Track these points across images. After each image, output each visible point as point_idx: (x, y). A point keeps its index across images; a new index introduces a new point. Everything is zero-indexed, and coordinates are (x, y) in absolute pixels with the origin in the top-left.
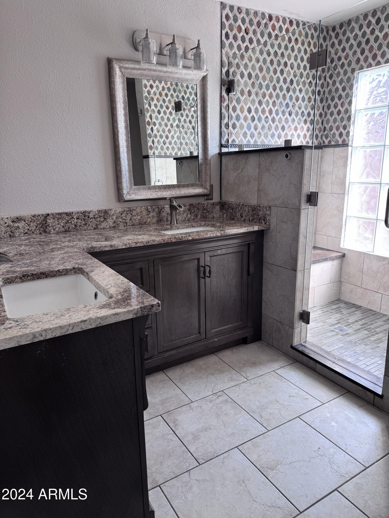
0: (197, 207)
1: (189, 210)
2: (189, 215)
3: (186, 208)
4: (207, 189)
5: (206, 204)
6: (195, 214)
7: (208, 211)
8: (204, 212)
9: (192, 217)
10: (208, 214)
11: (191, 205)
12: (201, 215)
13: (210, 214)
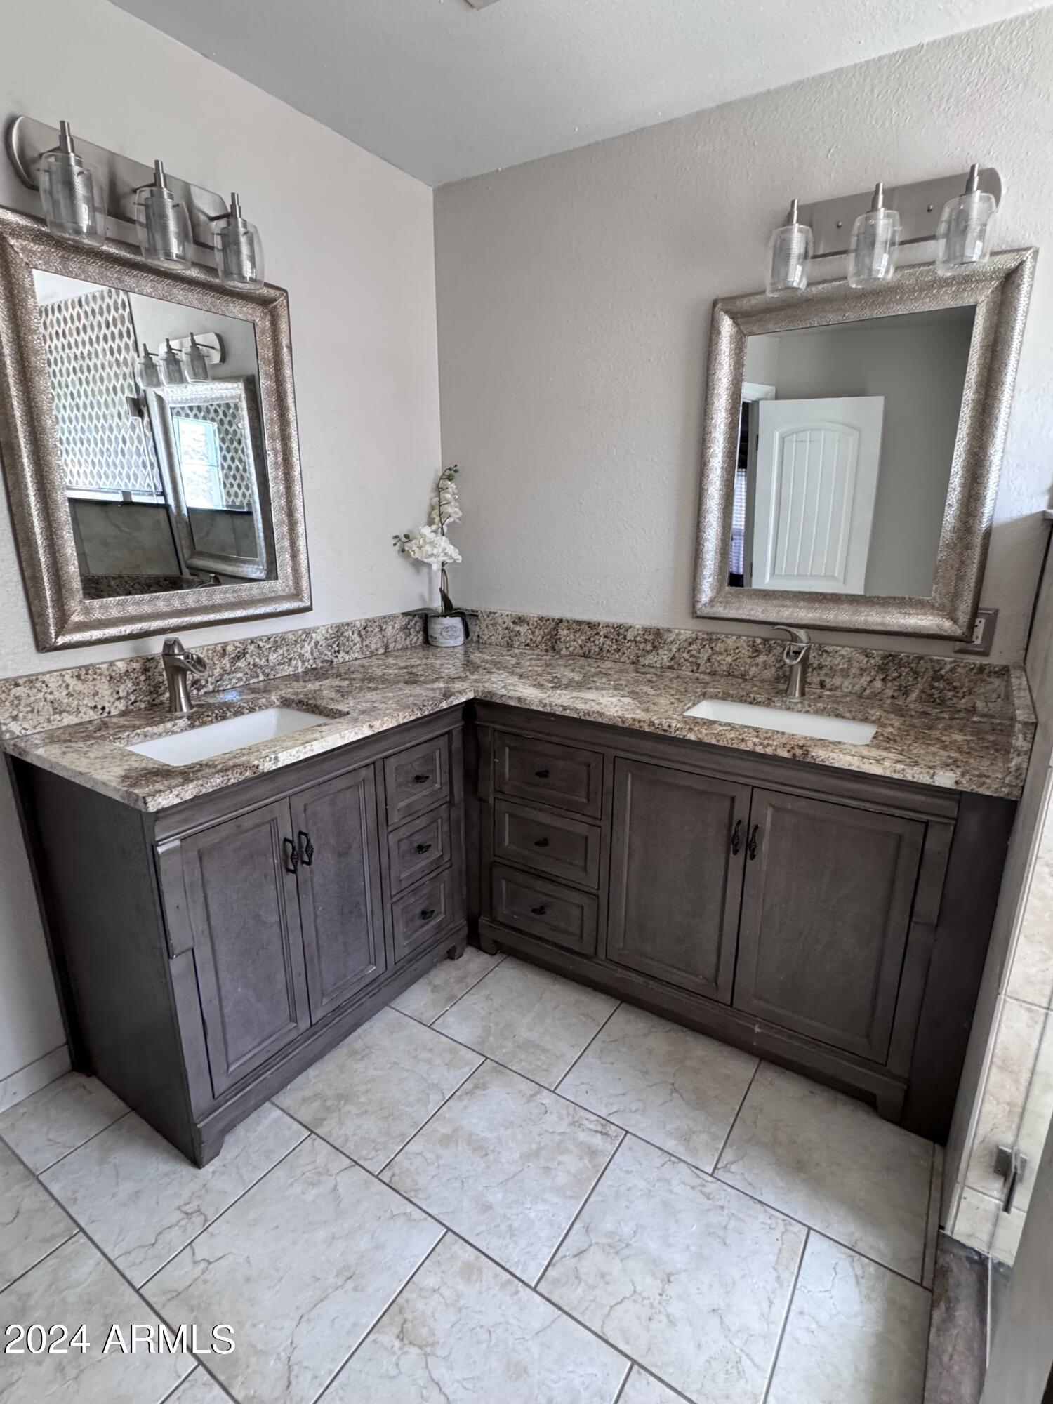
0: (912, 665)
1: (882, 669)
2: (878, 684)
3: (872, 661)
4: (955, 621)
5: (951, 663)
6: (900, 686)
7: (955, 688)
8: (936, 684)
9: (889, 693)
10: (951, 693)
11: (890, 657)
12: (923, 691)
13: (960, 695)
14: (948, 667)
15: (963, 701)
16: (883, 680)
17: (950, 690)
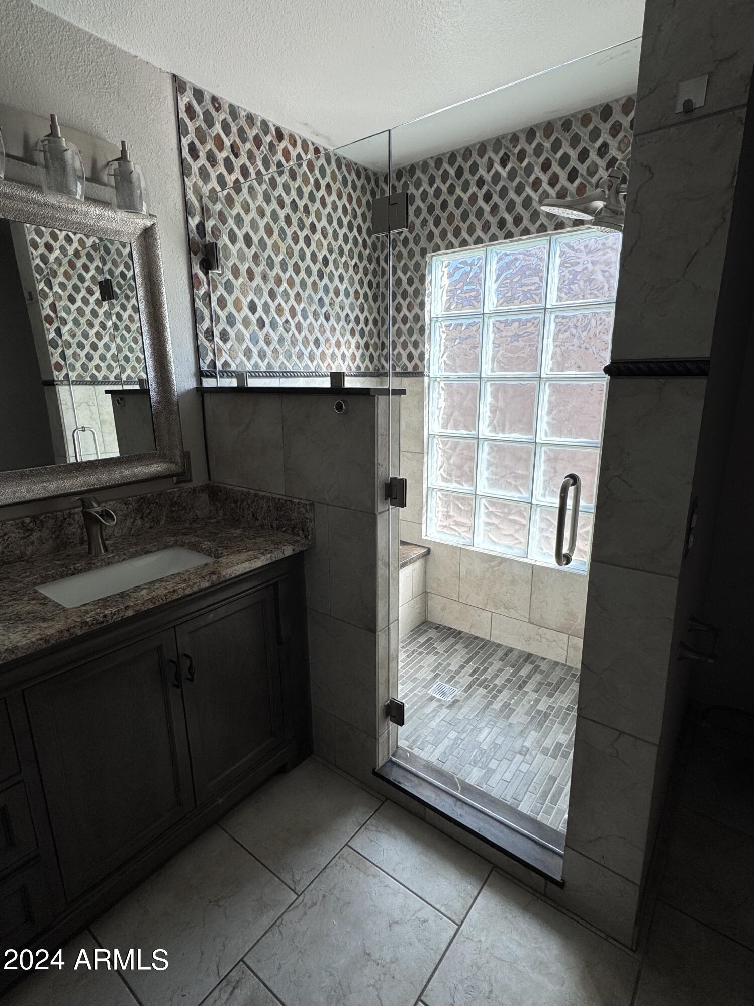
0: (157, 501)
1: (138, 510)
2: (139, 522)
3: (131, 506)
4: (177, 464)
5: (178, 491)
6: (153, 518)
7: (184, 507)
8: (174, 509)
9: (148, 525)
10: (183, 512)
11: (142, 500)
12: (167, 516)
13: (188, 511)
14: (177, 495)
15: (191, 513)
16: (142, 518)
17: (182, 510)
